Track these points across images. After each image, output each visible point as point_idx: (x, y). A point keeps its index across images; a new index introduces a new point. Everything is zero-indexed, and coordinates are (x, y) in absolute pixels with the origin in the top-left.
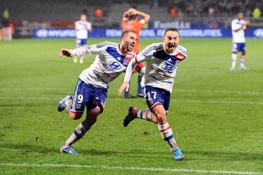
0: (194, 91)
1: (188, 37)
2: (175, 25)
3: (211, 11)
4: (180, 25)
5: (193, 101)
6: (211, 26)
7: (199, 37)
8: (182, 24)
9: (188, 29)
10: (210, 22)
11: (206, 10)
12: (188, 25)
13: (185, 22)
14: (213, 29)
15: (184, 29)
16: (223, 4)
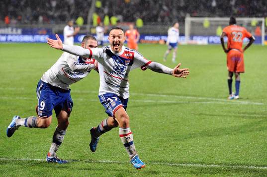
0: (23, 89)
1: (19, 42)
2: (8, 31)
3: (41, 18)
4: (12, 31)
5: (21, 98)
6: (40, 32)
7: (30, 42)
8: (14, 30)
9: (19, 35)
10: (39, 29)
11: (36, 18)
12: (19, 31)
13: (17, 28)
14: (42, 35)
15: (16, 35)
16: (51, 13)
